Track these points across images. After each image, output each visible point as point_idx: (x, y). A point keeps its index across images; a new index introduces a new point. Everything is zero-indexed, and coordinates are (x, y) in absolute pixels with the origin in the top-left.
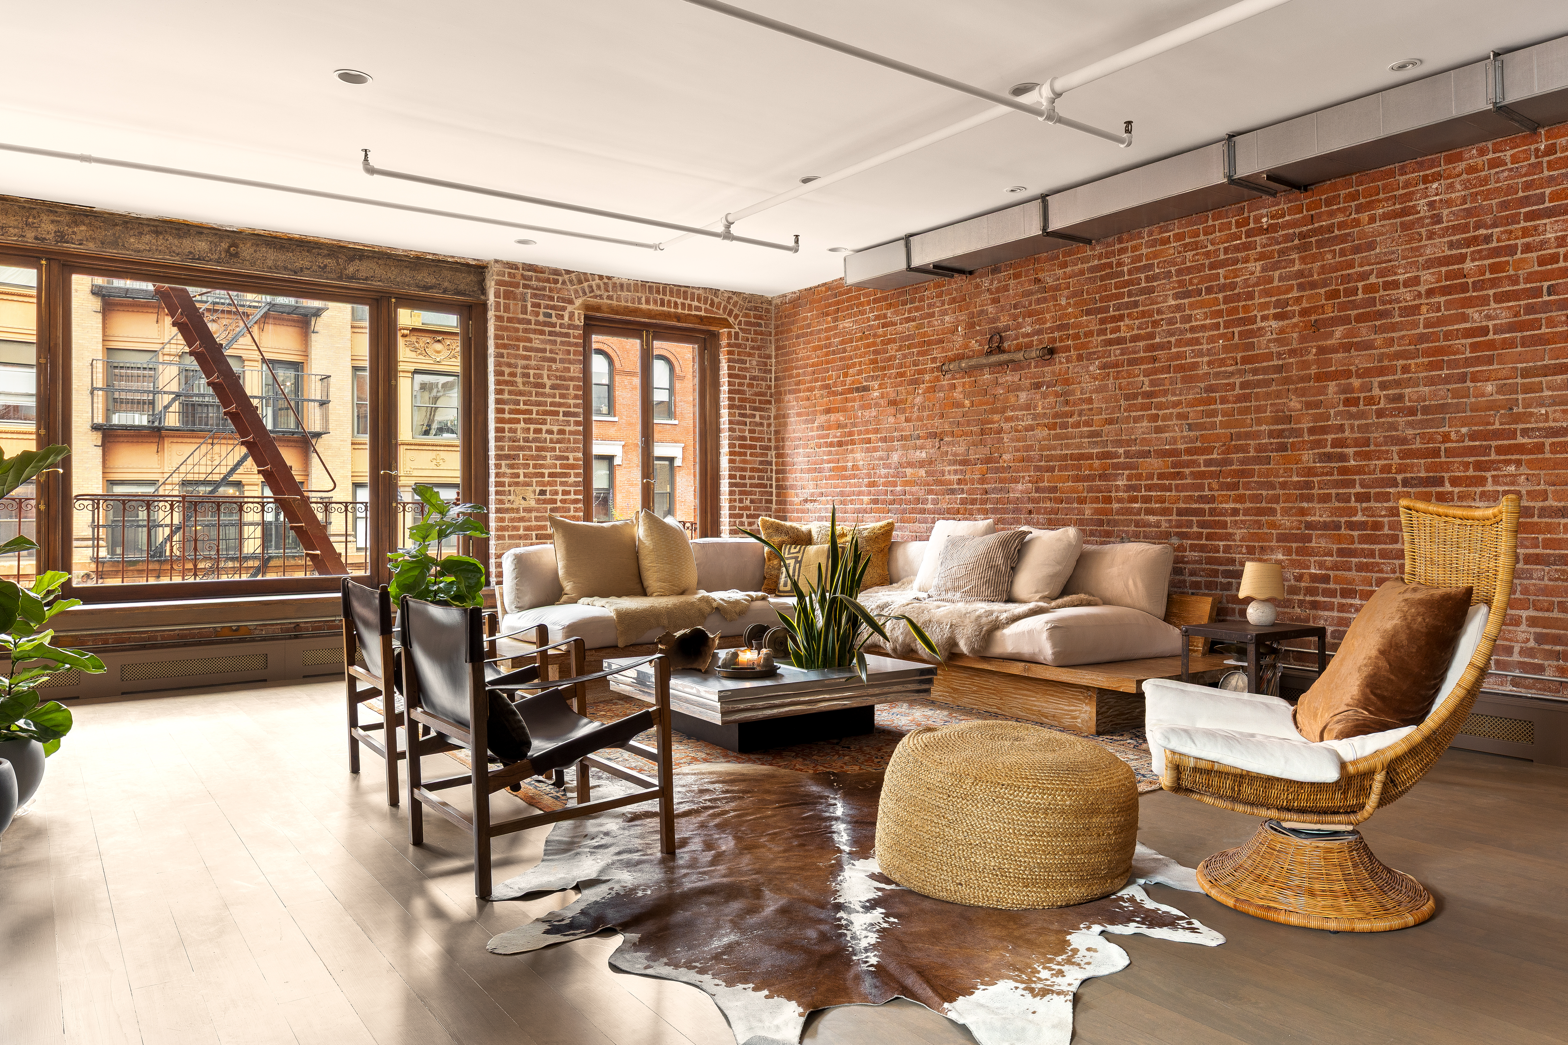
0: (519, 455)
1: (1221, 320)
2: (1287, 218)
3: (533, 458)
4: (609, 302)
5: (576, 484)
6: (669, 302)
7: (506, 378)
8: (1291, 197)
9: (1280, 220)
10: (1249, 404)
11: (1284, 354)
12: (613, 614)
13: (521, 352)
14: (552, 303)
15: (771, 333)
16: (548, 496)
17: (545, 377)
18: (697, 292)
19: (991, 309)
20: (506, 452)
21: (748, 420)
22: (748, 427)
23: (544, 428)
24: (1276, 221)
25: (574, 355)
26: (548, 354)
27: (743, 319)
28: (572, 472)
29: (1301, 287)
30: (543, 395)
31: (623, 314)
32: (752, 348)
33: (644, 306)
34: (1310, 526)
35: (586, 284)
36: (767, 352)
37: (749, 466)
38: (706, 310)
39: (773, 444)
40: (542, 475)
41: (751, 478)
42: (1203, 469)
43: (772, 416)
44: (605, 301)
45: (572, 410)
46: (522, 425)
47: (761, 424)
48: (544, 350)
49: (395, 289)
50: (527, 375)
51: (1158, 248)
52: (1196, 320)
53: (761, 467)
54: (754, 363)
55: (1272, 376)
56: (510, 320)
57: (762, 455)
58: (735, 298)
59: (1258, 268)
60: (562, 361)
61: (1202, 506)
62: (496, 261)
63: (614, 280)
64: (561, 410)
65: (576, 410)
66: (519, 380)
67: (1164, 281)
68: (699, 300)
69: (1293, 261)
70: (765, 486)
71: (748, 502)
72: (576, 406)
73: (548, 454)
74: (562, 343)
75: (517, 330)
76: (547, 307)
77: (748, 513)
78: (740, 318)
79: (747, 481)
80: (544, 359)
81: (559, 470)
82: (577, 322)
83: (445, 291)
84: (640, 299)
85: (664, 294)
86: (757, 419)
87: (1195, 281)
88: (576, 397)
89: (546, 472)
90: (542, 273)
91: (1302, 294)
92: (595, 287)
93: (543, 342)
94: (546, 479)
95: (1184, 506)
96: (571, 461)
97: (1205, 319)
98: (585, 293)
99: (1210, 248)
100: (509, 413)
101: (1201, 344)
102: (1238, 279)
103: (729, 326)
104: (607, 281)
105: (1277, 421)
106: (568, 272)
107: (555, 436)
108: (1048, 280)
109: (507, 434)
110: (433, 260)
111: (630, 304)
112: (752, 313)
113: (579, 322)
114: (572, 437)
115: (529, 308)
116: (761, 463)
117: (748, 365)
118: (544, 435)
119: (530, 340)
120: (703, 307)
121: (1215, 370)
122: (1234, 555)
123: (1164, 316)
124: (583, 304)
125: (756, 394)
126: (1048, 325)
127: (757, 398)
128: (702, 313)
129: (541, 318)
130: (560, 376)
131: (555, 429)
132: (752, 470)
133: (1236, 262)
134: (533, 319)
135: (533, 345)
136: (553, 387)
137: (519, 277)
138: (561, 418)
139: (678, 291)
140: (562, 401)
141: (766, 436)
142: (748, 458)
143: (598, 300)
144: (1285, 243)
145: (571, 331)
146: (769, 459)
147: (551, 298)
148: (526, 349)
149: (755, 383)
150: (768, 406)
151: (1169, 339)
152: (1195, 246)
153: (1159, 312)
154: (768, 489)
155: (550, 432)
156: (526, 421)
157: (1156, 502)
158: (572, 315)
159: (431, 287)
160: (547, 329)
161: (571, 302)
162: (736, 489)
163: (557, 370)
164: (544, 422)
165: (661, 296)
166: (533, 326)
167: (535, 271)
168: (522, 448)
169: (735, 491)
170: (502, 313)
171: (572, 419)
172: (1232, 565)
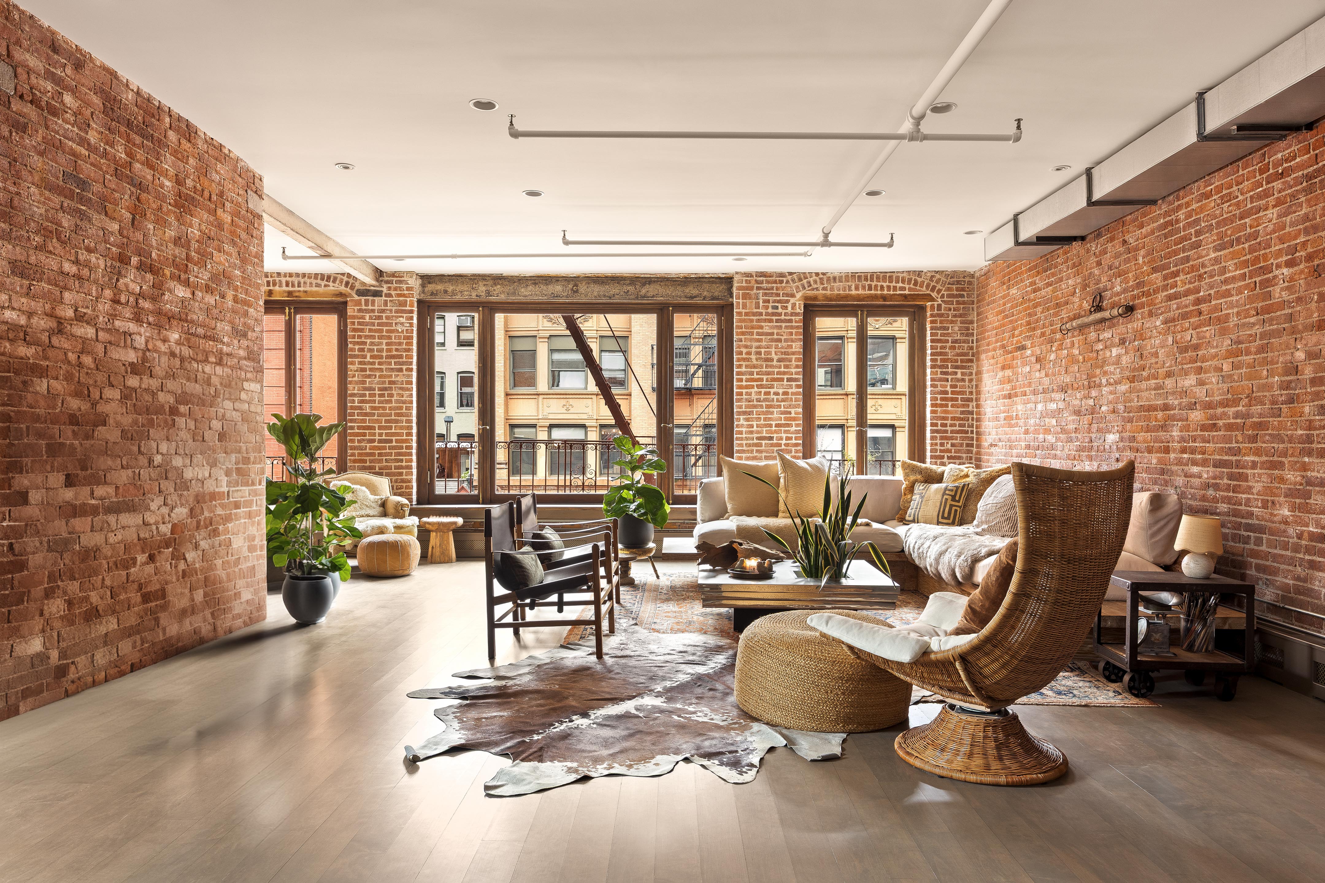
0: (753, 412)
1: (1246, 270)
2: (1298, 160)
3: (764, 413)
4: (824, 292)
5: (797, 432)
6: (876, 286)
7: (744, 356)
8: (1301, 137)
9: (1293, 163)
10: (1266, 355)
11: (1293, 302)
12: (735, 528)
13: (755, 337)
14: (778, 298)
15: (973, 301)
16: (775, 441)
17: (773, 353)
18: (901, 275)
19: (1096, 272)
20: (744, 410)
21: (950, 377)
22: (950, 383)
23: (772, 391)
24: (1289, 164)
25: (796, 335)
26: (775, 337)
27: (945, 293)
28: (793, 423)
29: (1307, 231)
30: (771, 366)
31: (835, 300)
32: (955, 316)
33: (854, 292)
34: (1309, 483)
35: (805, 281)
36: (970, 319)
37: (950, 416)
38: (910, 289)
39: (974, 397)
40: (771, 426)
41: (951, 425)
42: (1232, 421)
43: (974, 372)
44: (821, 292)
45: (794, 376)
46: (756, 389)
47: (963, 380)
48: (772, 334)
49: (671, 300)
50: (760, 353)
51: (1204, 202)
52: (1229, 271)
53: (962, 416)
54: (956, 328)
55: (1284, 326)
56: (746, 314)
57: (963, 406)
58: (938, 276)
59: (1275, 215)
60: (786, 340)
61: (1231, 458)
62: (737, 273)
63: (828, 275)
64: (785, 377)
65: (797, 376)
66: (753, 357)
67: (1207, 235)
68: (903, 282)
69: (1301, 205)
70: (967, 432)
71: (949, 446)
72: (797, 373)
73: (775, 410)
74: (786, 327)
75: (752, 321)
76: (774, 301)
77: (949, 454)
78: (943, 292)
79: (949, 428)
80: (772, 340)
81: (783, 422)
82: (798, 311)
83: (704, 298)
84: (850, 287)
85: (872, 280)
86: (959, 376)
87: (1229, 232)
88: (797, 367)
89: (774, 423)
90: (770, 277)
91: (1307, 238)
92: (812, 283)
93: (771, 327)
94: (774, 428)
95: (1218, 457)
96: (793, 415)
97: (1236, 270)
98: (804, 288)
99: (1241, 198)
100: (746, 381)
101: (1232, 295)
102: (1260, 228)
103: (933, 300)
104: (822, 277)
105: (1287, 372)
106: (791, 274)
107: (781, 397)
108: (1131, 241)
109: (744, 397)
110: (696, 278)
111: (841, 292)
112: (954, 287)
113: (800, 310)
114: (793, 397)
115: (761, 304)
116: (962, 413)
117: (950, 331)
118: (772, 396)
119: (762, 327)
120: (907, 286)
121: (1242, 321)
122: (1252, 509)
123: (1207, 270)
124: (802, 296)
125: (958, 355)
126: (1131, 283)
127: (959, 358)
128: (907, 292)
129: (770, 310)
130: (785, 352)
131: (781, 391)
132: (953, 419)
133: (1259, 210)
134: (764, 311)
135: (764, 331)
136: (779, 360)
137: (753, 282)
138: (785, 383)
139: (884, 277)
140: (786, 370)
141: (968, 390)
142: (950, 408)
143: (815, 292)
144: (1296, 186)
145: (793, 318)
146: (970, 409)
147: (778, 295)
148: (758, 334)
149: (957, 345)
150: (970, 364)
151: (1209, 292)
152: (1229, 198)
153: (1204, 266)
154: (969, 435)
155: (776, 394)
156: (758, 386)
157: (1199, 454)
158: (794, 306)
159: (695, 297)
160: (774, 318)
161: (793, 296)
162: (938, 435)
163: (782, 347)
164: (772, 387)
165: (869, 282)
166: (764, 317)
167: (765, 276)
168: (755, 406)
169: (936, 437)
170: (741, 310)
171: (794, 383)
172: (1251, 519)
